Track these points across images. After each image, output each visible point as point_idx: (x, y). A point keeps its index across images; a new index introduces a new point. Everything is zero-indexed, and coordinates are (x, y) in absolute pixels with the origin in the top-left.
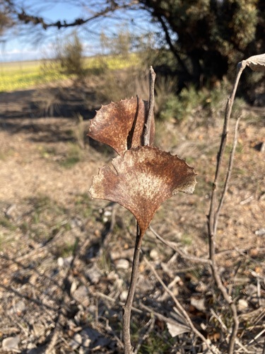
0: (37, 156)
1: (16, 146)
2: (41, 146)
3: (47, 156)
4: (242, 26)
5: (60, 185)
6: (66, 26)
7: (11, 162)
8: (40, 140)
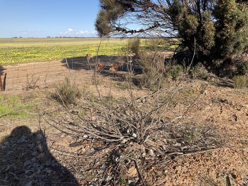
0: (113, 85)
1: (106, 81)
2: (115, 82)
3: (116, 85)
4: (207, 41)
5: (118, 95)
6: (136, 32)
7: (102, 86)
8: (116, 80)
